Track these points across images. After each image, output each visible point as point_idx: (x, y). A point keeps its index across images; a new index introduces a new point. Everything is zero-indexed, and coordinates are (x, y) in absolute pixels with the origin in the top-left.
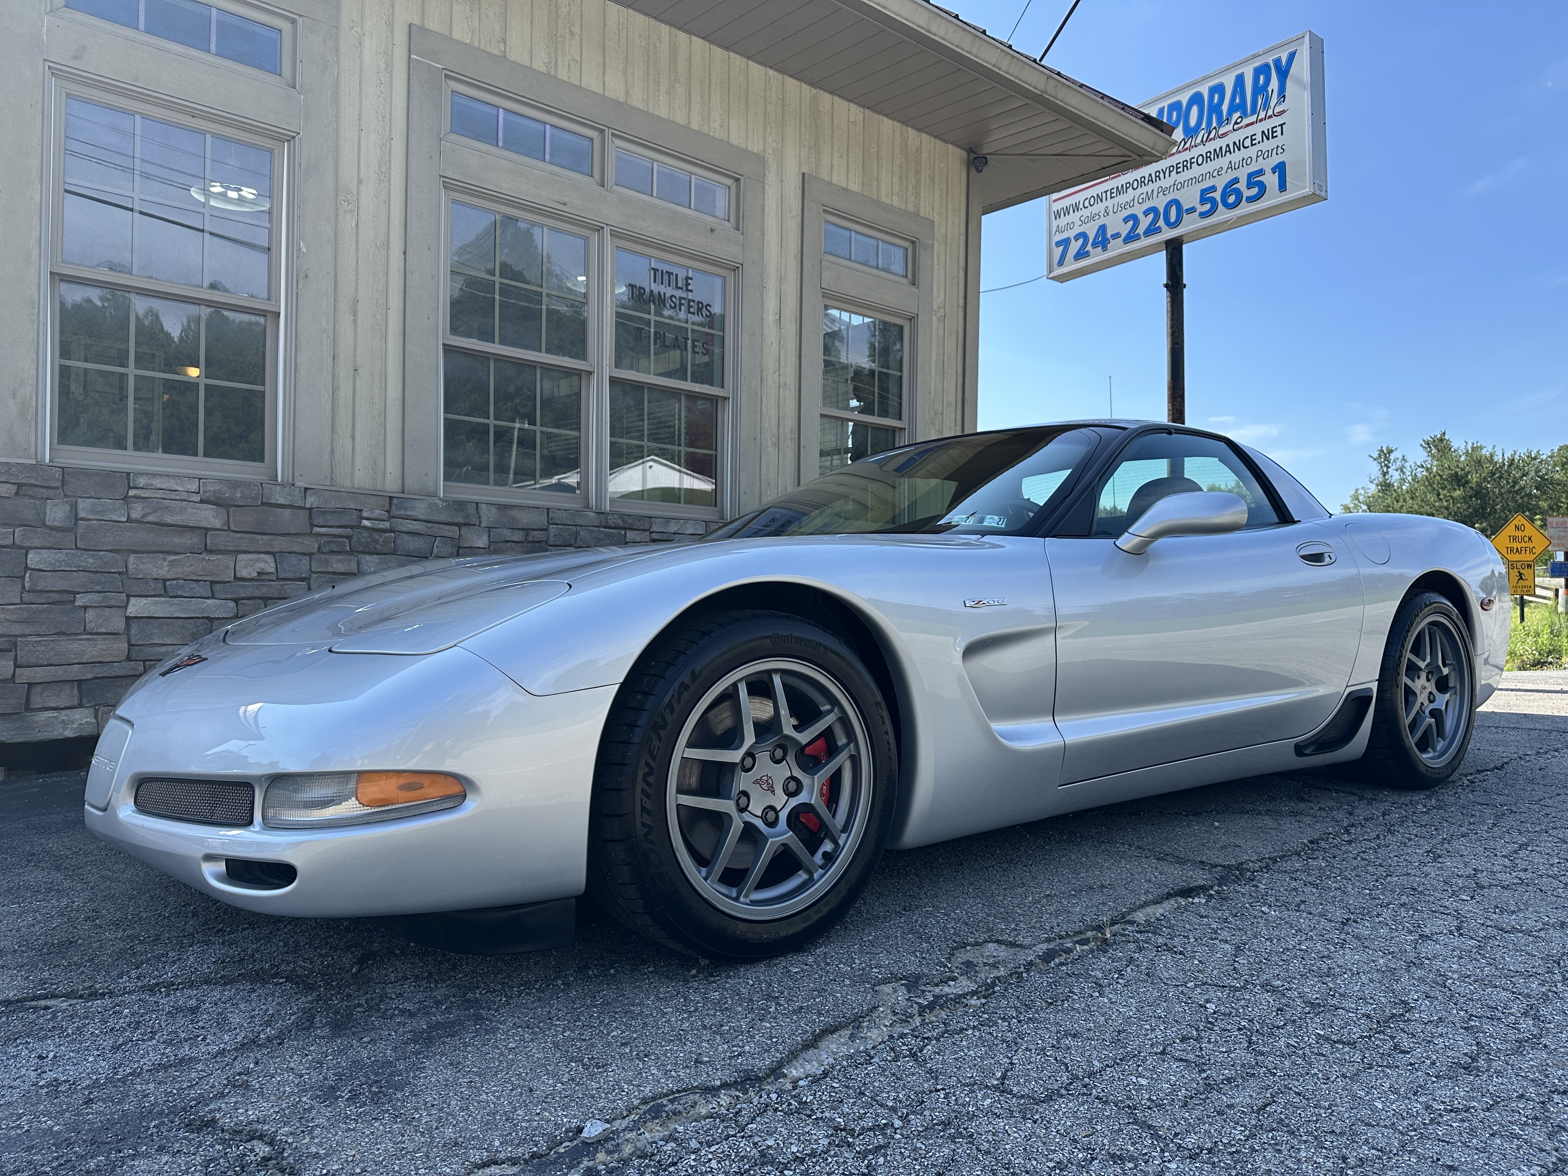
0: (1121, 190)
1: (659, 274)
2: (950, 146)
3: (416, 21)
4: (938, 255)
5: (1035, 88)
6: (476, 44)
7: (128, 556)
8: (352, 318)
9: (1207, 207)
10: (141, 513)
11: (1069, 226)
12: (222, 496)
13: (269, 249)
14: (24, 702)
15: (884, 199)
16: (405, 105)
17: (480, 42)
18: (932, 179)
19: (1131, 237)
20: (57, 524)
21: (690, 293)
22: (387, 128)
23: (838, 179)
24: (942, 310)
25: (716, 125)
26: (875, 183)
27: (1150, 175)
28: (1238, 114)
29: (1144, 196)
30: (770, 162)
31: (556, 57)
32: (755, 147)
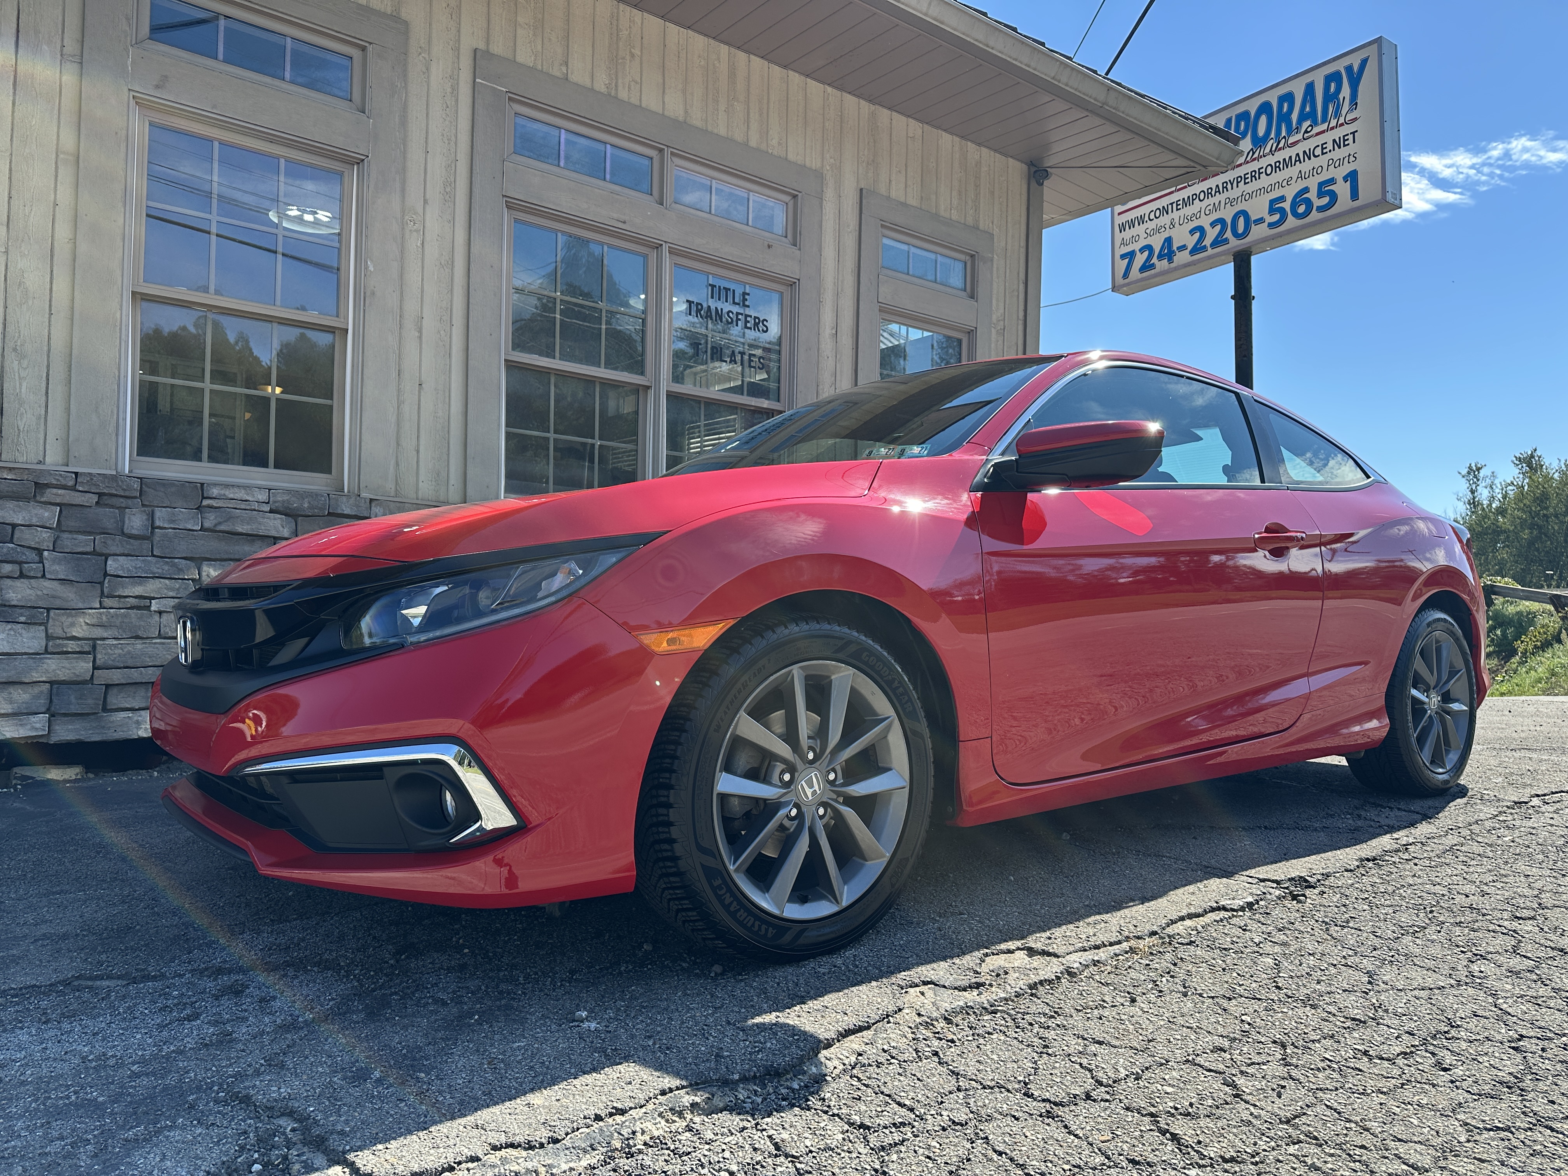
0: (1187, 202)
1: (716, 290)
2: (1010, 159)
3: (482, 46)
4: (997, 268)
5: (1095, 99)
6: (540, 67)
7: (201, 564)
8: (417, 334)
9: (1277, 217)
10: (215, 522)
11: (1134, 239)
12: (290, 506)
13: (338, 269)
14: (101, 703)
15: (942, 213)
16: (470, 128)
17: (542, 65)
18: (992, 193)
19: (1197, 249)
20: (134, 532)
21: (747, 309)
22: (453, 150)
23: (897, 193)
24: (1002, 323)
25: (775, 142)
26: (933, 197)
27: (1217, 186)
28: (1308, 123)
29: (1211, 207)
30: (828, 178)
31: (617, 79)
32: (813, 162)
